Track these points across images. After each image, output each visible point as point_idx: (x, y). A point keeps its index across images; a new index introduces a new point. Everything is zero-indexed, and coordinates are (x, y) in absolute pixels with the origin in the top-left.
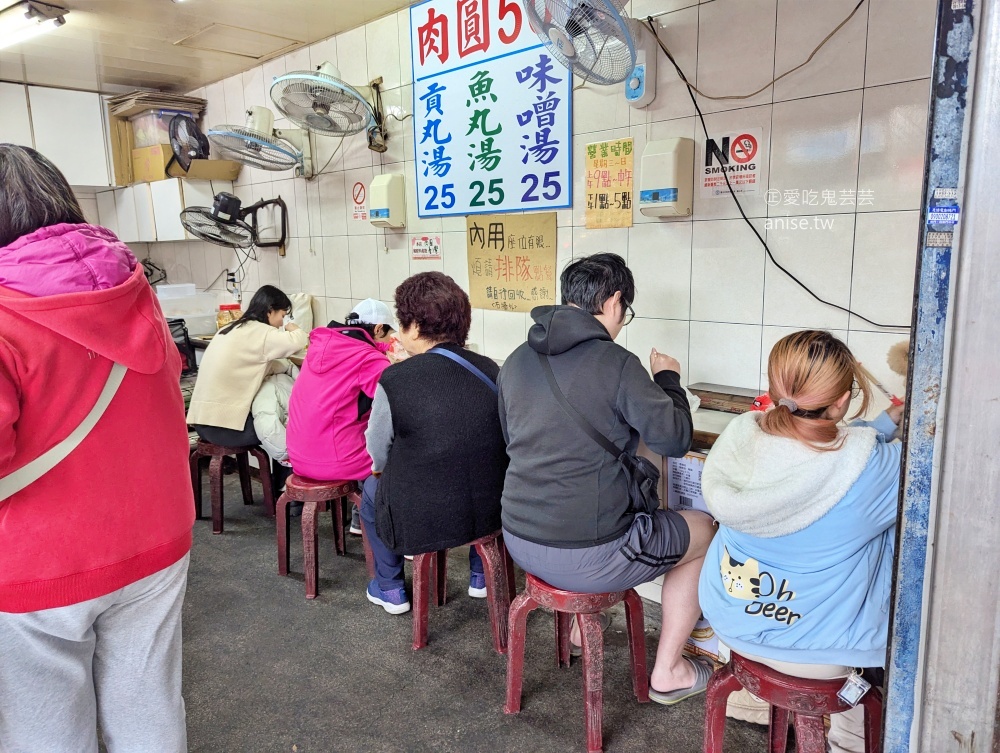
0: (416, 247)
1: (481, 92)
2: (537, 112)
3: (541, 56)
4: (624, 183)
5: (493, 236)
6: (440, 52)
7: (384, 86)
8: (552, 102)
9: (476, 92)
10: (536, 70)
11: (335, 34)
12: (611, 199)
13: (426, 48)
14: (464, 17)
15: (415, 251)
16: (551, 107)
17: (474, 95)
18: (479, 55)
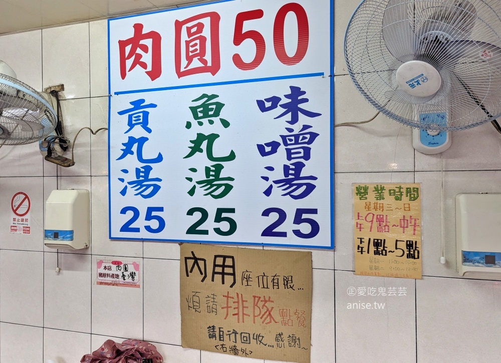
0: (102, 271)
1: (206, 115)
2: (286, 144)
3: (291, 87)
4: (410, 230)
5: (219, 269)
6: (149, 68)
7: (67, 94)
8: (308, 136)
9: (200, 115)
10: (285, 101)
11: (41, 27)
12: (390, 246)
13: (129, 63)
14: (184, 37)
15: (101, 275)
16: (306, 140)
17: (196, 117)
18: (206, 77)
